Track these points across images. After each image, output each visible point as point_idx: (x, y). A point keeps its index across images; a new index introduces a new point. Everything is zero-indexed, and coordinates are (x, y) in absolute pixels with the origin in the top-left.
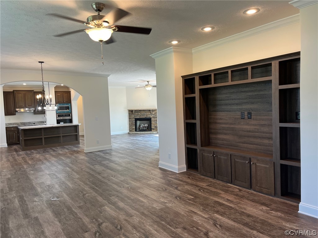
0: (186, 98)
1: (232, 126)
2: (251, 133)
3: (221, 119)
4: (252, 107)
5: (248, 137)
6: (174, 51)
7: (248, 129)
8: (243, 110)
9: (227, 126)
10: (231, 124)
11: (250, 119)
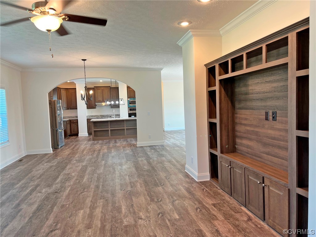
0: (209, 91)
1: (257, 130)
2: (276, 141)
3: (246, 119)
4: (277, 104)
5: (273, 146)
6: (194, 35)
7: (273, 136)
8: (268, 108)
9: (252, 129)
10: (256, 126)
11: (275, 121)
